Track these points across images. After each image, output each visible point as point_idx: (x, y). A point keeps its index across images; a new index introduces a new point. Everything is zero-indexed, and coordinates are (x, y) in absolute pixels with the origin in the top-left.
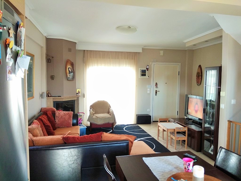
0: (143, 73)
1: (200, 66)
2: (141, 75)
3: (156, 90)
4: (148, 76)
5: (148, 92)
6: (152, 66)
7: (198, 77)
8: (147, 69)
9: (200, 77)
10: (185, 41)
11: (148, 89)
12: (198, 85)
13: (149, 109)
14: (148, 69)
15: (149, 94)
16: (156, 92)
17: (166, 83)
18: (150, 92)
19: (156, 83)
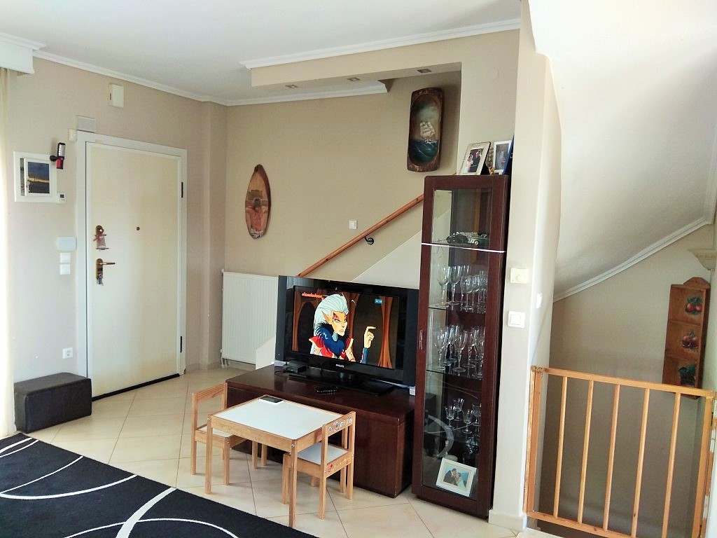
0: (38, 180)
1: (259, 169)
2: (26, 189)
3: (99, 261)
4: (62, 196)
5: (64, 270)
6: (79, 147)
7: (254, 208)
8: (58, 160)
9: (265, 208)
10: (249, 64)
11: (64, 257)
12: (257, 236)
13: (71, 349)
14: (62, 162)
15: (69, 279)
16: (100, 270)
17: (138, 229)
18: (72, 270)
19: (99, 228)
